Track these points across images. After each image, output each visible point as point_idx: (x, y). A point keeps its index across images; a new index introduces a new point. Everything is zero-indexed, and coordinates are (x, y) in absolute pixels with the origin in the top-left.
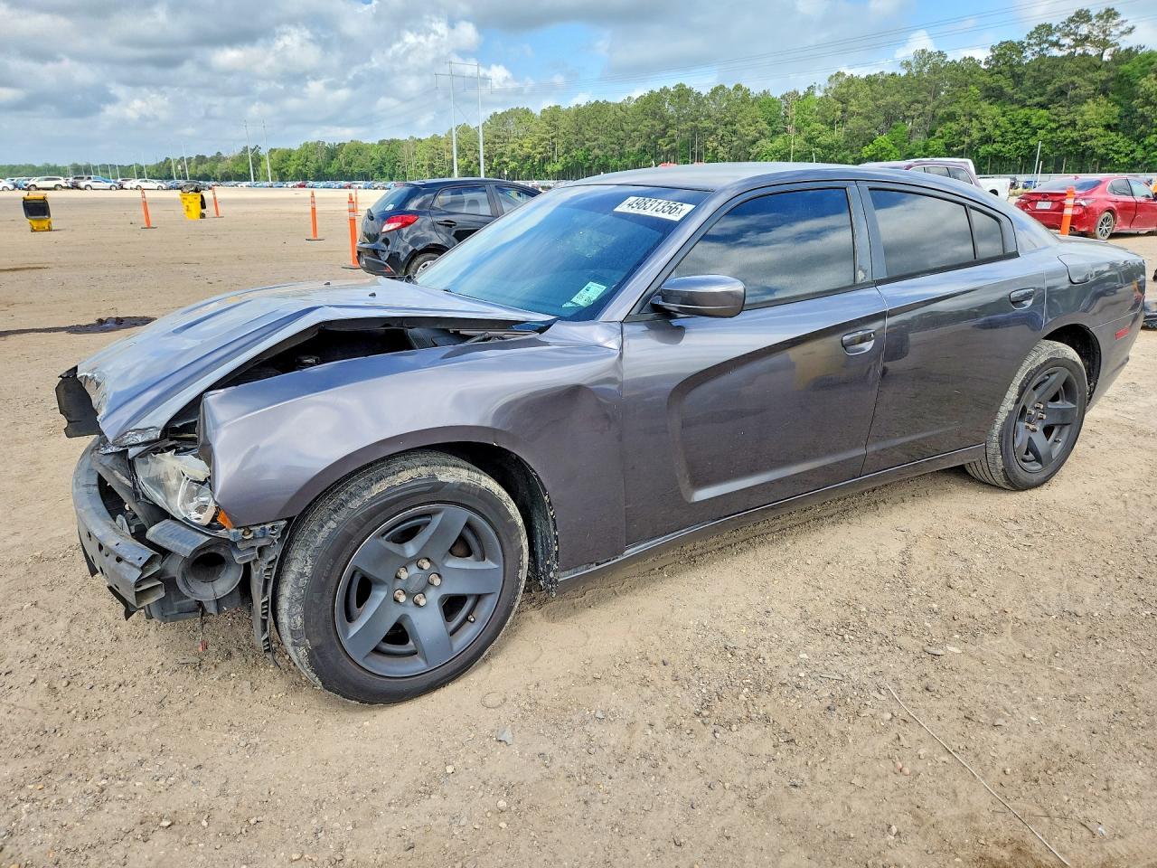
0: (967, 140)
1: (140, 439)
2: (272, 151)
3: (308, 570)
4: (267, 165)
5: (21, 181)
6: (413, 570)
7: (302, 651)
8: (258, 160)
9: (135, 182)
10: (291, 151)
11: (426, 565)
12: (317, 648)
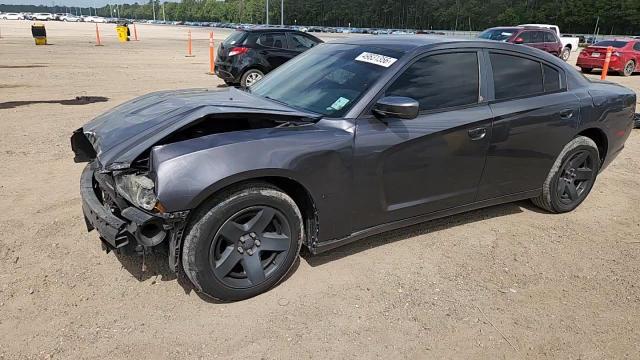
0: (558, 13)
1: (119, 167)
2: (166, 3)
3: (198, 235)
4: (163, 11)
5: (28, 15)
6: (247, 237)
7: (194, 273)
8: (158, 8)
9: (90, 18)
10: (176, 4)
11: (253, 235)
12: (201, 272)
